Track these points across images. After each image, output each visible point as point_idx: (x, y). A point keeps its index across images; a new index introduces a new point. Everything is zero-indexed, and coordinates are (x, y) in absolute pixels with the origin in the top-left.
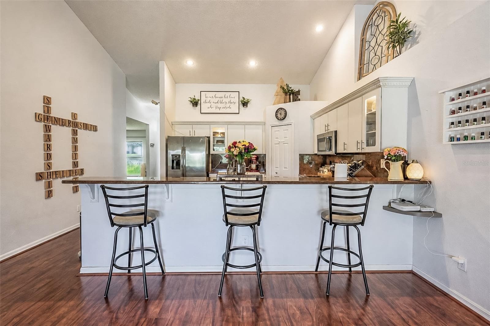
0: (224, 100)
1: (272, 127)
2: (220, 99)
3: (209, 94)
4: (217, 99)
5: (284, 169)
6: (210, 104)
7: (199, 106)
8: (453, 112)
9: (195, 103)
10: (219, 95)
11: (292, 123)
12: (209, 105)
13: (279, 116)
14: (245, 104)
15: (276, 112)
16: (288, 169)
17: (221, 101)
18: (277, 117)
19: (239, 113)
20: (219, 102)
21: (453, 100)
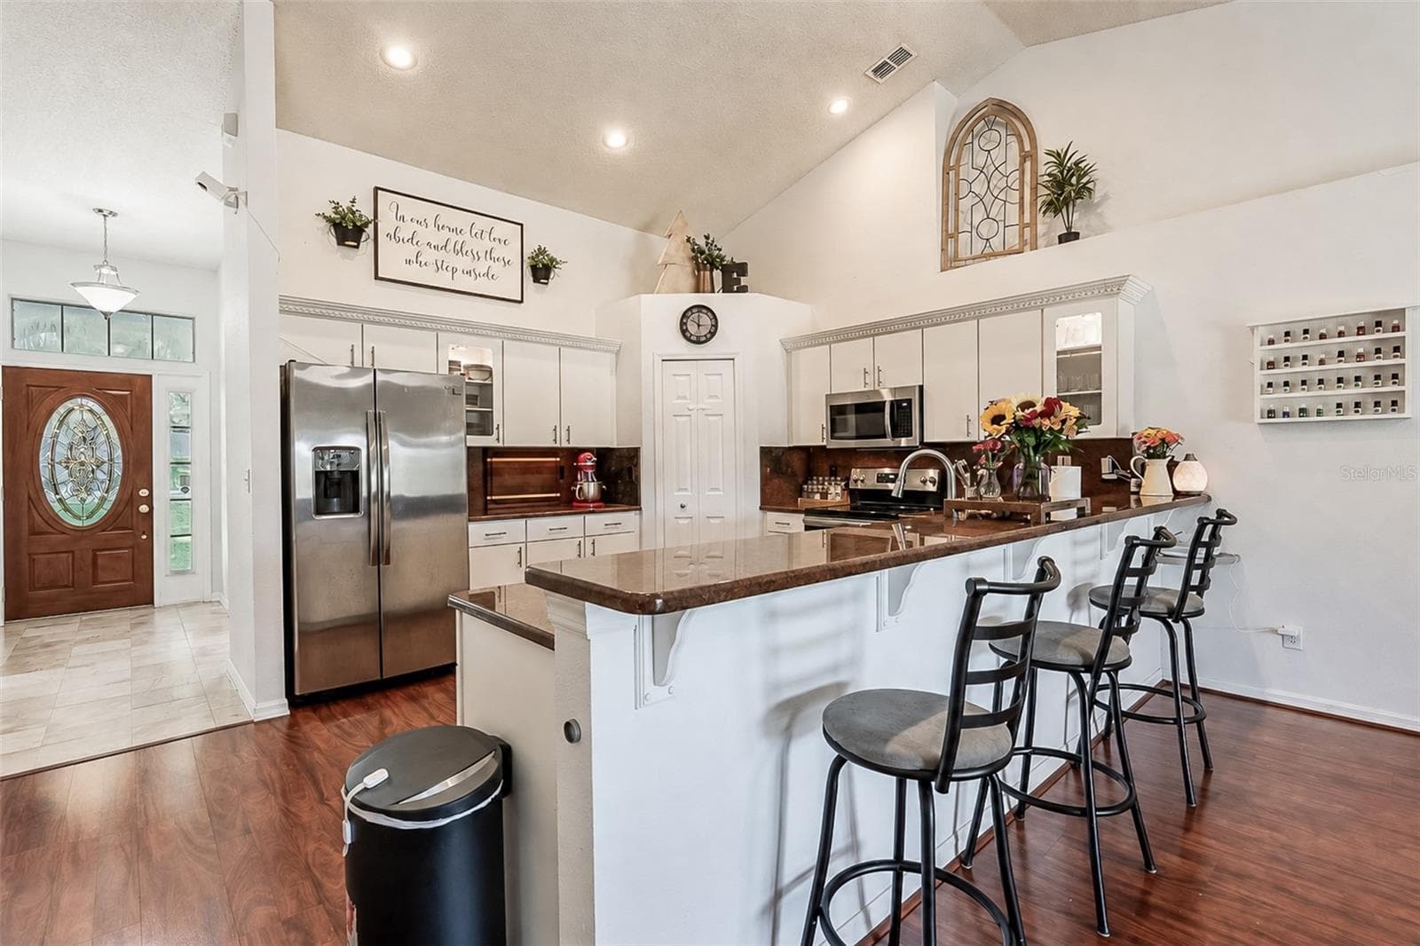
0: (473, 244)
1: (663, 360)
2: (454, 237)
3: (409, 208)
4: (445, 234)
5: (708, 493)
6: (415, 249)
7: (366, 246)
8: (1271, 365)
9: (348, 230)
10: (448, 216)
11: (737, 354)
12: (409, 251)
13: (692, 328)
14: (541, 270)
15: (684, 315)
16: (721, 493)
17: (458, 247)
18: (684, 332)
19: (521, 302)
20: (450, 246)
21: (1271, 342)
